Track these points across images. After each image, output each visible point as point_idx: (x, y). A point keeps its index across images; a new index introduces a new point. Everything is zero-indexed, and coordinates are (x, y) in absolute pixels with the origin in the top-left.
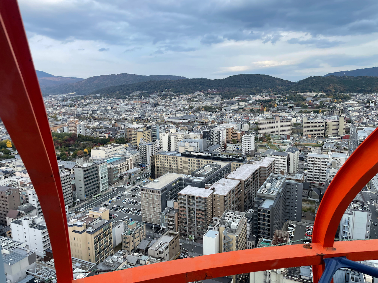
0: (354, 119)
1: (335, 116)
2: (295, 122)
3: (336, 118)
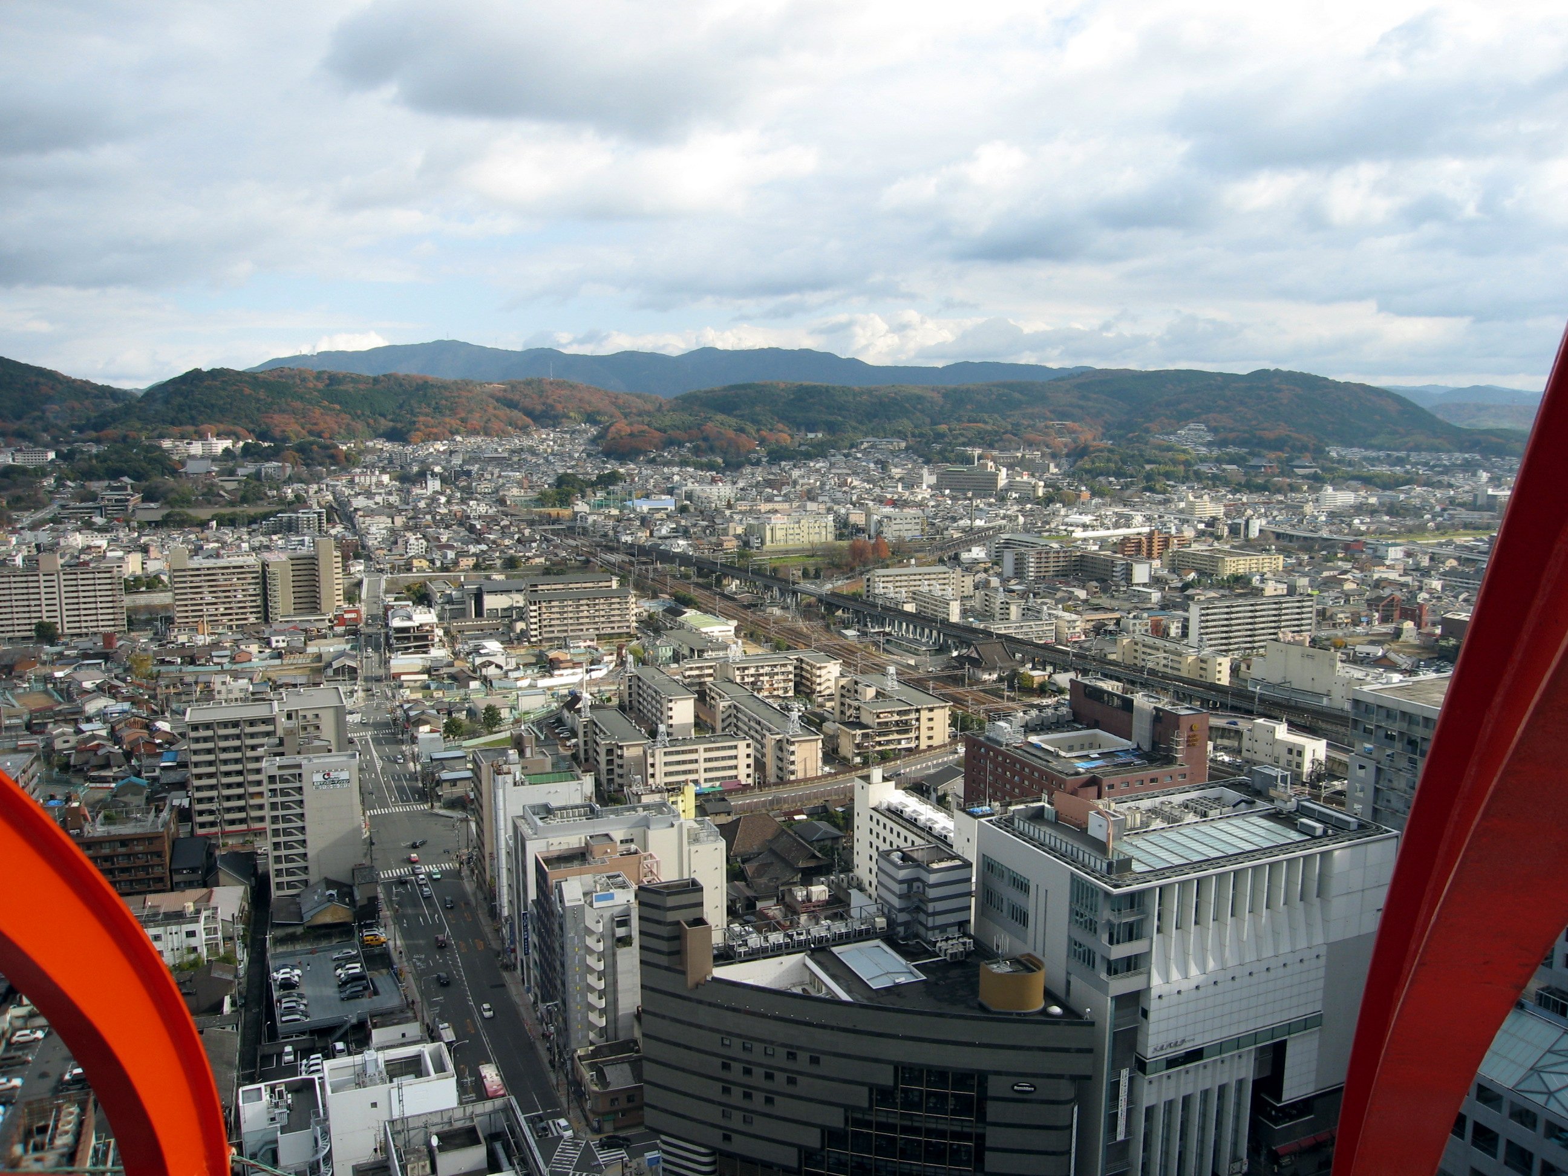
0: (376, 543)
1: (304, 535)
2: (139, 572)
3: (306, 543)
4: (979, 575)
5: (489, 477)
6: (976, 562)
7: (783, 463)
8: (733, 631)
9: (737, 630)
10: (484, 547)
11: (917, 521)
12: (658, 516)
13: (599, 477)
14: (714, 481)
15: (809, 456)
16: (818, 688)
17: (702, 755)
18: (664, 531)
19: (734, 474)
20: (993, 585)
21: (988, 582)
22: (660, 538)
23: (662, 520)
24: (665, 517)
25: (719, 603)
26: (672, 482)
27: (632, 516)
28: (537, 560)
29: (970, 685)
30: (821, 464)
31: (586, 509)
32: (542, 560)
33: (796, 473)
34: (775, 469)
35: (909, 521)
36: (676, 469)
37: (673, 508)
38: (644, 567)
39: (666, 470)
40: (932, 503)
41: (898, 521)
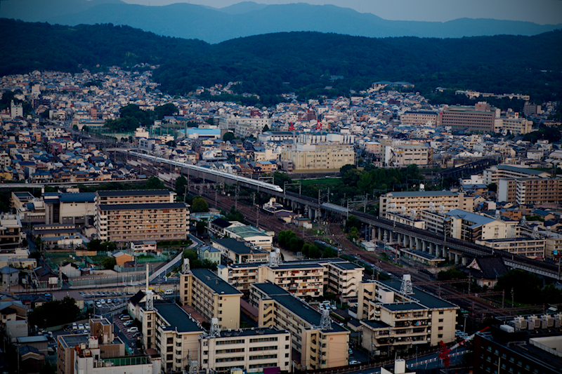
4: (478, 199)
5: (64, 105)
6: (475, 187)
7: (311, 101)
8: (271, 241)
9: (275, 240)
10: (60, 165)
11: (424, 152)
12: (206, 142)
13: (156, 108)
14: (252, 114)
15: (332, 95)
16: (344, 291)
17: (247, 345)
18: (211, 156)
19: (269, 109)
20: (489, 208)
21: (486, 205)
22: (208, 161)
23: (210, 146)
24: (212, 143)
25: (259, 217)
26: (218, 115)
27: (185, 141)
28: (106, 177)
29: (473, 291)
30: (343, 103)
31: (146, 135)
32: (109, 177)
33: (321, 110)
34: (304, 106)
35: (417, 152)
36: (221, 104)
37: (219, 136)
38: (195, 185)
39: (212, 104)
40: (438, 137)
41: (409, 152)
